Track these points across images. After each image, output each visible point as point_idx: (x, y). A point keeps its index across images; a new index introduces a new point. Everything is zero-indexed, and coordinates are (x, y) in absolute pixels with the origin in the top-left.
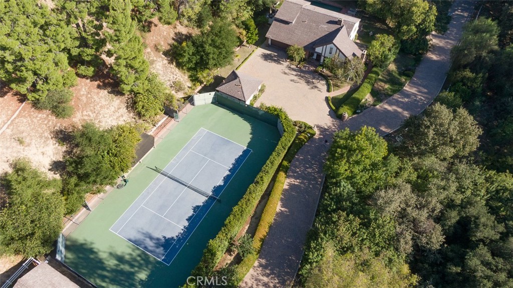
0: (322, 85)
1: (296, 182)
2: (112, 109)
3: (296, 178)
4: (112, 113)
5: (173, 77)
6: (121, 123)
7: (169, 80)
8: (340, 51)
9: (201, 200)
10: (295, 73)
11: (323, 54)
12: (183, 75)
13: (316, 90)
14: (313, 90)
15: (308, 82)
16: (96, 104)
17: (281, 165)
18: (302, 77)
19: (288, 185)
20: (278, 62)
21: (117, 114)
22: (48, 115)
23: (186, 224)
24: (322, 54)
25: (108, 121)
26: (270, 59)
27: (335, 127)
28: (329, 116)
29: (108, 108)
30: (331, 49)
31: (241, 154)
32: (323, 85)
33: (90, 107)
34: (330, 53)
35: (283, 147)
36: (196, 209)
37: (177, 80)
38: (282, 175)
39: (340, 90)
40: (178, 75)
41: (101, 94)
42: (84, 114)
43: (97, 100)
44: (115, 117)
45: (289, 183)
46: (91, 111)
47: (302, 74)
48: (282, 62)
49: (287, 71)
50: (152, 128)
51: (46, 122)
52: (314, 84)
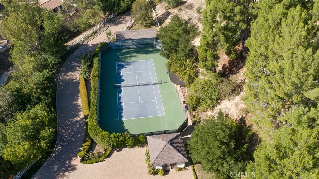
23: (121, 74)
36: (122, 81)
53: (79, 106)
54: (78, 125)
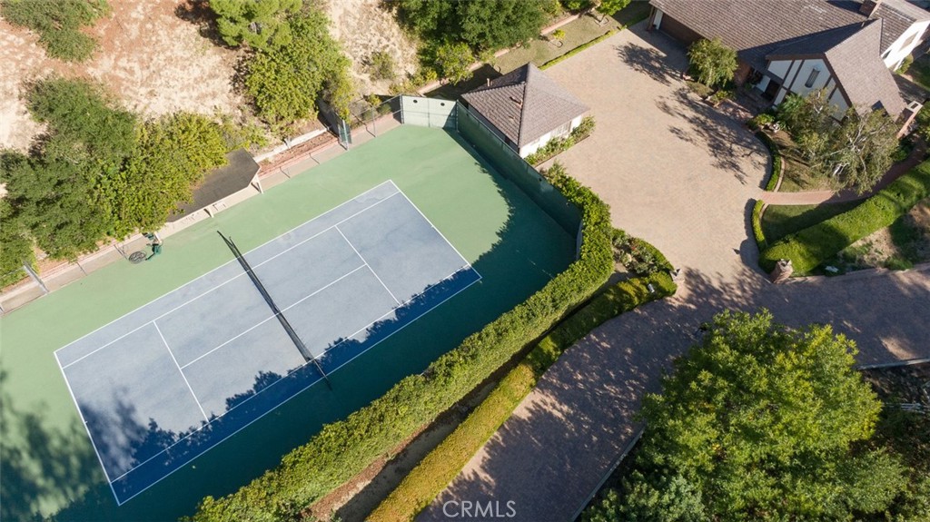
0: (753, 165)
1: (559, 410)
2: (196, 72)
3: (563, 397)
4: (191, 82)
5: (379, 42)
6: (206, 111)
7: (366, 47)
8: (839, 85)
9: (287, 362)
10: (690, 113)
11: (787, 85)
12: (405, 44)
13: (731, 173)
14: (721, 171)
15: (716, 147)
16: (158, 49)
17: (532, 346)
18: (707, 129)
19: (531, 411)
20: (658, 74)
21: (203, 88)
22: (29, 42)
23: (221, 411)
24: (783, 81)
25: (174, 96)
26: (642, 64)
27: (744, 291)
28: (738, 256)
29: (183, 68)
30: (815, 73)
31: (449, 277)
32: (757, 165)
33: (142, 52)
34: (808, 85)
35: (554, 301)
36: (267, 380)
37: (387, 50)
38: (525, 374)
39: (802, 193)
40: (393, 40)
41: (178, 31)
42: (120, 63)
43: (165, 40)
44: (195, 94)
45: (537, 405)
46: (141, 62)
47: (709, 123)
48: (668, 78)
49: (673, 103)
50: (277, 144)
51: (19, 57)
52: (732, 155)
54: (575, 382)
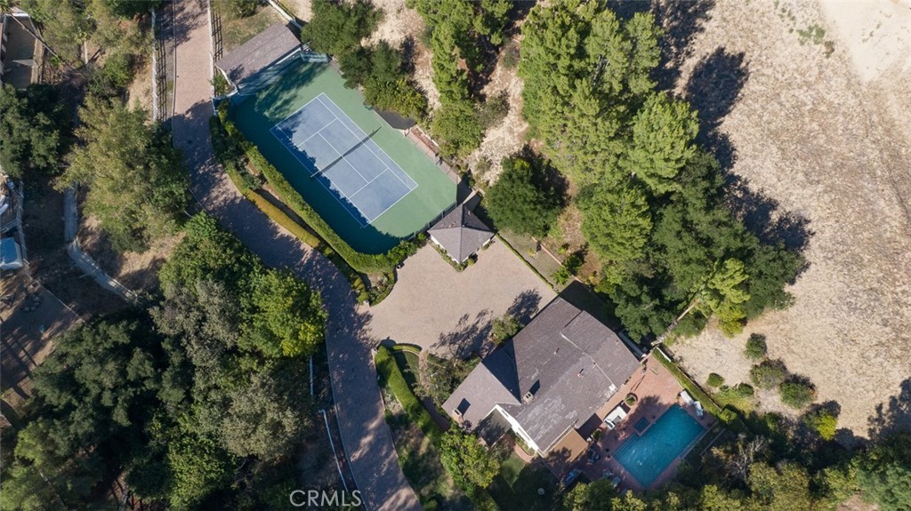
0: (445, 353)
3: (310, 261)
13: (437, 341)
14: (437, 336)
15: (455, 337)
17: (326, 243)
18: (469, 333)
19: (304, 249)
20: (514, 311)
26: (522, 303)
28: (385, 338)
36: (313, 160)
38: (316, 242)
45: (307, 251)
47: (474, 335)
48: (511, 316)
51: (419, 28)
52: (451, 344)
53: (288, 237)
54: (316, 265)
